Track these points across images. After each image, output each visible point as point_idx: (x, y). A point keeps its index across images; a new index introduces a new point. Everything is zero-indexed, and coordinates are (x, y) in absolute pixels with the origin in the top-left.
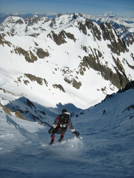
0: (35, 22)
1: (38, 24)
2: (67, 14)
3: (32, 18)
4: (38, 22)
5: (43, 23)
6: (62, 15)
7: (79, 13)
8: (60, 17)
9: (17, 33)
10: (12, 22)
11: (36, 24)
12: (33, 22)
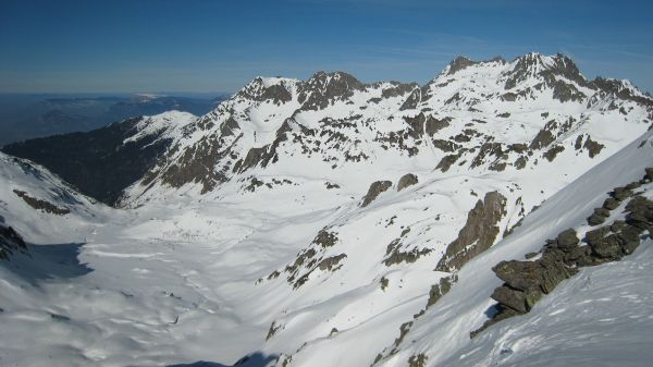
0: (338, 94)
1: (351, 103)
2: (497, 59)
3: (329, 79)
4: (352, 94)
5: (376, 100)
6: (471, 63)
7: (560, 56)
8: (459, 74)
9: (242, 135)
10: (256, 95)
11: (339, 103)
12: (330, 94)
